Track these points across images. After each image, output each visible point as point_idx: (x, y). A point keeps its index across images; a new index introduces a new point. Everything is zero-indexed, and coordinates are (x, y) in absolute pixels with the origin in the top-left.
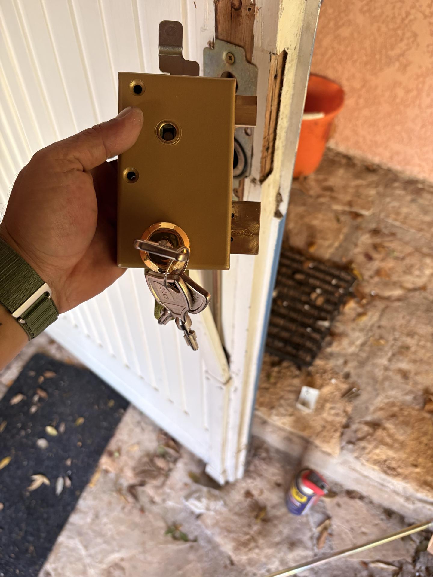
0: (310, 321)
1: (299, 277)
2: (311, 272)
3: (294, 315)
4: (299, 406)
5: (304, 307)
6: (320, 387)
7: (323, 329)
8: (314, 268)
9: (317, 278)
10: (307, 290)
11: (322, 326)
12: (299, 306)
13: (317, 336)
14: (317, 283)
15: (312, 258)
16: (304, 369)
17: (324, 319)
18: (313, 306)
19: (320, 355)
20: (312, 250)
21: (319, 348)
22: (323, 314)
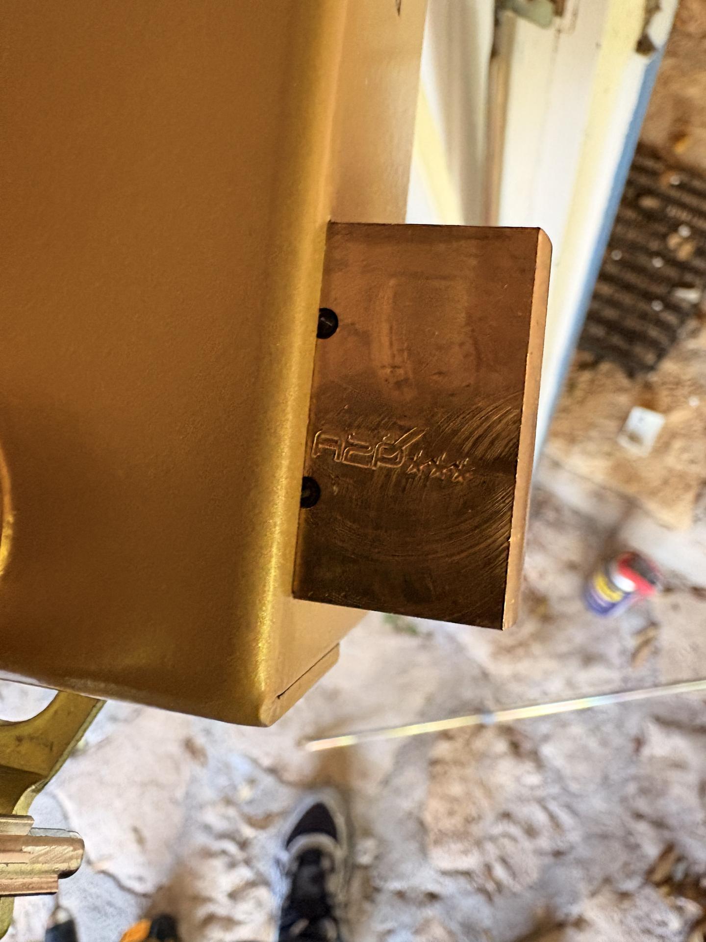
0: (660, 290)
1: (649, 203)
2: (674, 194)
3: (631, 277)
4: (624, 442)
5: (651, 262)
6: (666, 411)
7: (685, 305)
8: (681, 187)
9: (683, 206)
10: (662, 229)
11: (684, 300)
12: (642, 259)
13: (671, 318)
14: (684, 216)
15: (679, 167)
16: (640, 377)
17: (689, 286)
18: (671, 260)
19: (673, 353)
20: (681, 149)
21: (674, 339)
22: (689, 277)
